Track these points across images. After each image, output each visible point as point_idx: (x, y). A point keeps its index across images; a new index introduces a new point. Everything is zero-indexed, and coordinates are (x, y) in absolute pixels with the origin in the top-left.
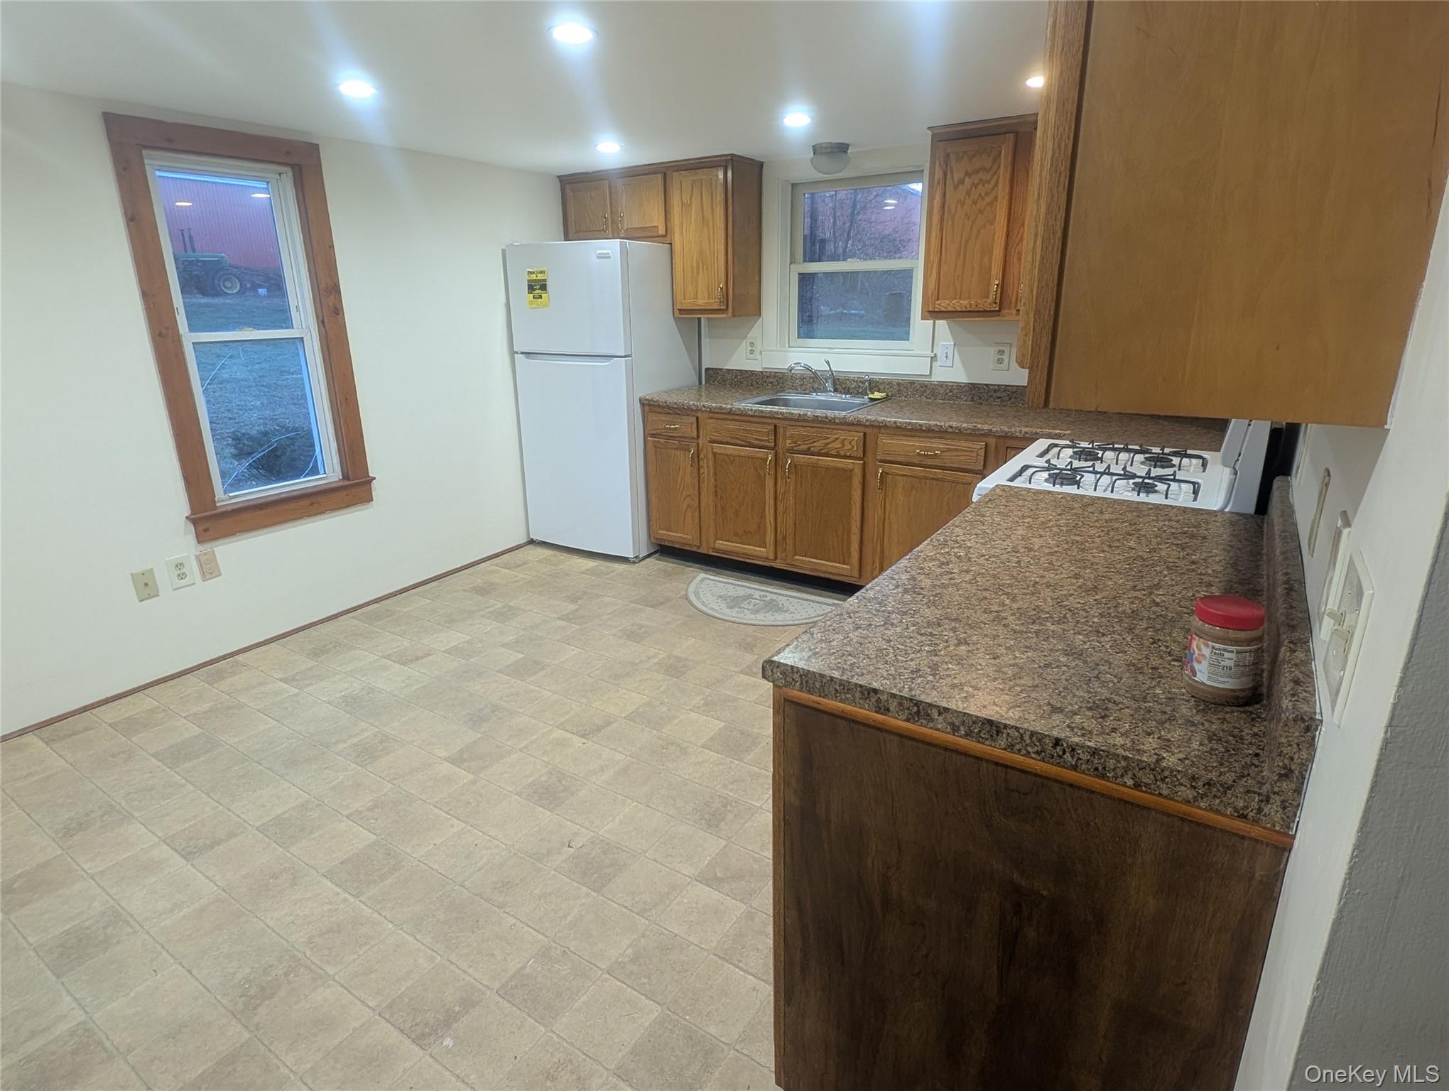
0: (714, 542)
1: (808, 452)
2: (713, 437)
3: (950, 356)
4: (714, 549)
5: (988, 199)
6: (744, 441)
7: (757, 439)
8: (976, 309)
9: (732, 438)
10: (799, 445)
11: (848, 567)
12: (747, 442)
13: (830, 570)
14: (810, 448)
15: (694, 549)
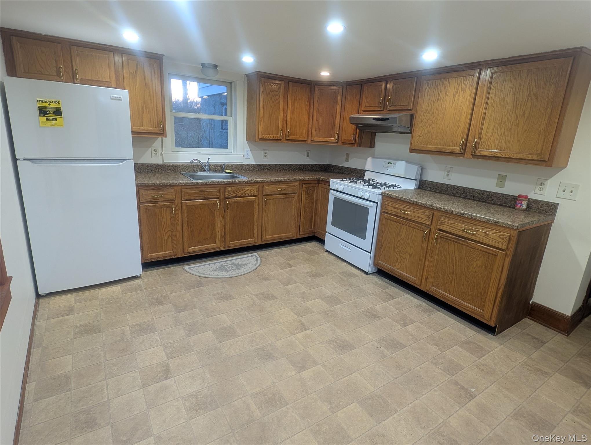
0: (188, 249)
1: (236, 197)
2: (185, 198)
3: (249, 154)
4: (188, 253)
5: (277, 101)
6: (204, 197)
7: (211, 195)
8: (275, 139)
9: (197, 197)
10: (232, 194)
11: (253, 239)
12: (206, 197)
13: (243, 243)
14: (236, 195)
15: (173, 257)
